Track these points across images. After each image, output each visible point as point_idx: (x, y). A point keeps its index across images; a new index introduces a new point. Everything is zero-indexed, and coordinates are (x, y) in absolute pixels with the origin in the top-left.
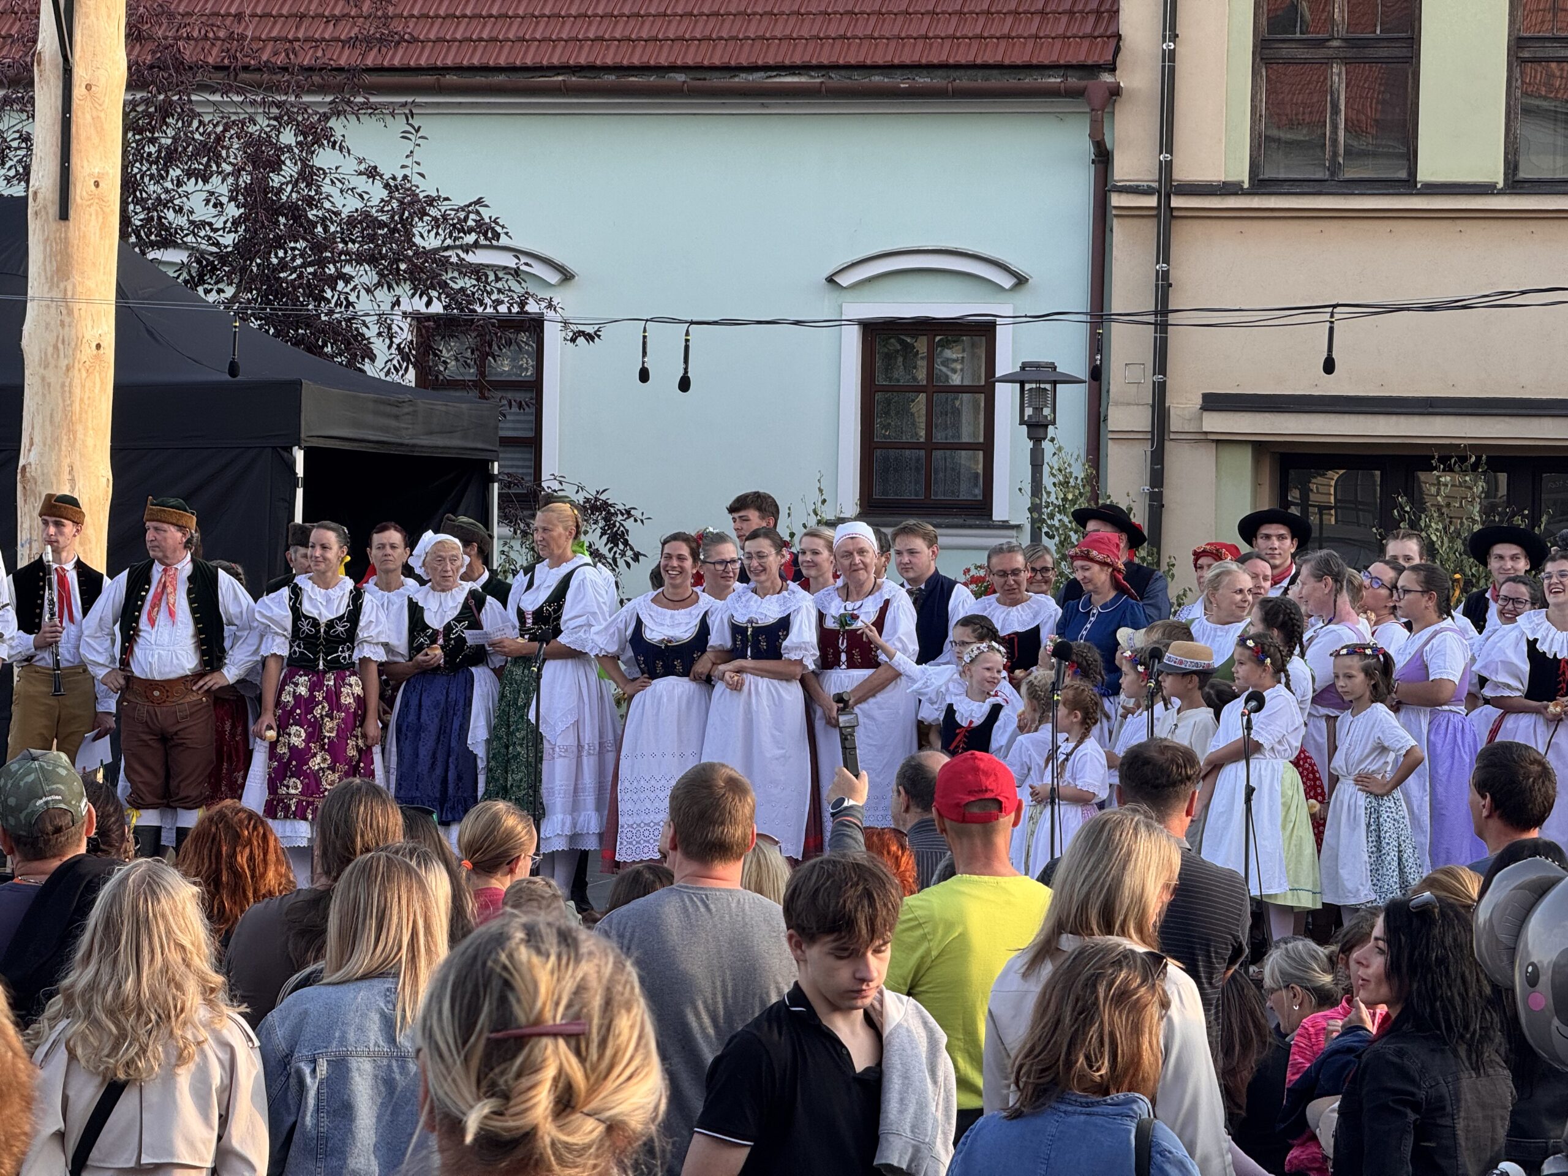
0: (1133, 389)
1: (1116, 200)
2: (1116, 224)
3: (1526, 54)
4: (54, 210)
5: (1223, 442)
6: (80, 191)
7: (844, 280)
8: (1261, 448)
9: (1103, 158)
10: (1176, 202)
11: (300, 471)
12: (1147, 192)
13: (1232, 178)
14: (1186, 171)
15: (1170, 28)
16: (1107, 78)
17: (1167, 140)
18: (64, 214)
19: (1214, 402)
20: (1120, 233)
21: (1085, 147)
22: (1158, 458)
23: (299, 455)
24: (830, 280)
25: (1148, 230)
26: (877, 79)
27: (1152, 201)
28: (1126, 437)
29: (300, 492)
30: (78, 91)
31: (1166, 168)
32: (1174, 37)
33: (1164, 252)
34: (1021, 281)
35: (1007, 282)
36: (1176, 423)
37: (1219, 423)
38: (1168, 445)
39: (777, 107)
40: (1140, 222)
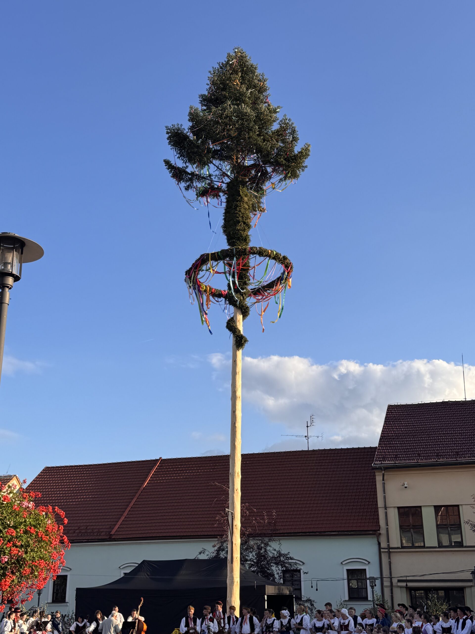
0: (387, 579)
1: (382, 550)
3: (439, 527)
4: (231, 562)
5: (401, 587)
6: (235, 559)
7: (344, 563)
8: (407, 587)
9: (379, 544)
10: (391, 550)
11: (266, 599)
12: (386, 549)
13: (398, 546)
14: (391, 546)
15: (387, 524)
16: (379, 532)
17: (388, 541)
18: (232, 563)
19: (399, 581)
20: (383, 555)
21: (377, 542)
22: (392, 590)
23: (266, 596)
24: (341, 563)
25: (387, 554)
26: (346, 533)
27: (387, 550)
28: (387, 587)
29: (266, 602)
30: (234, 545)
31: (389, 545)
32: (388, 526)
33: (390, 558)
34: (369, 563)
35: (367, 563)
36: (394, 584)
37: (400, 584)
38: (393, 588)
39: (332, 537)
40: (385, 553)
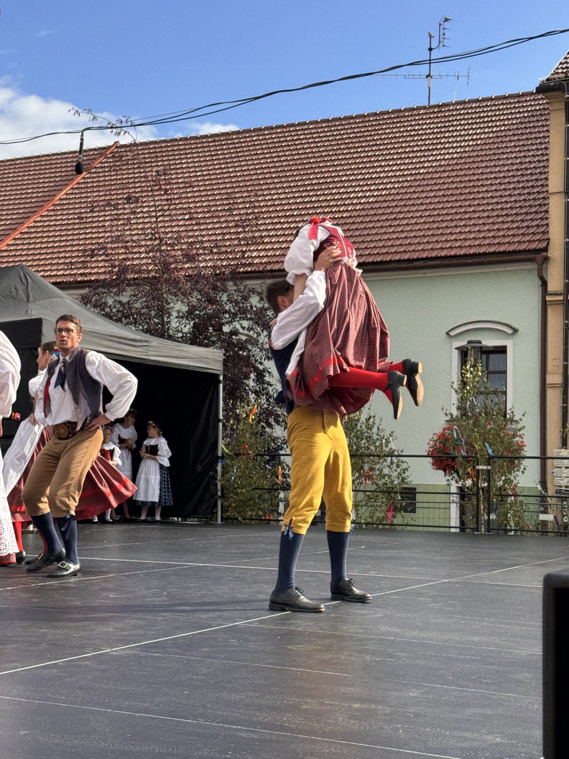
0: (556, 368)
1: (548, 298)
2: (549, 307)
7: (452, 333)
9: (544, 284)
12: (560, 294)
15: (567, 234)
16: (544, 254)
17: (566, 275)
20: (550, 311)
21: (538, 280)
22: (565, 393)
24: (447, 333)
25: (560, 309)
26: (461, 260)
27: (561, 298)
28: (554, 386)
31: (566, 285)
33: (566, 316)
34: (515, 331)
35: (510, 331)
39: (429, 273)
40: (556, 307)
